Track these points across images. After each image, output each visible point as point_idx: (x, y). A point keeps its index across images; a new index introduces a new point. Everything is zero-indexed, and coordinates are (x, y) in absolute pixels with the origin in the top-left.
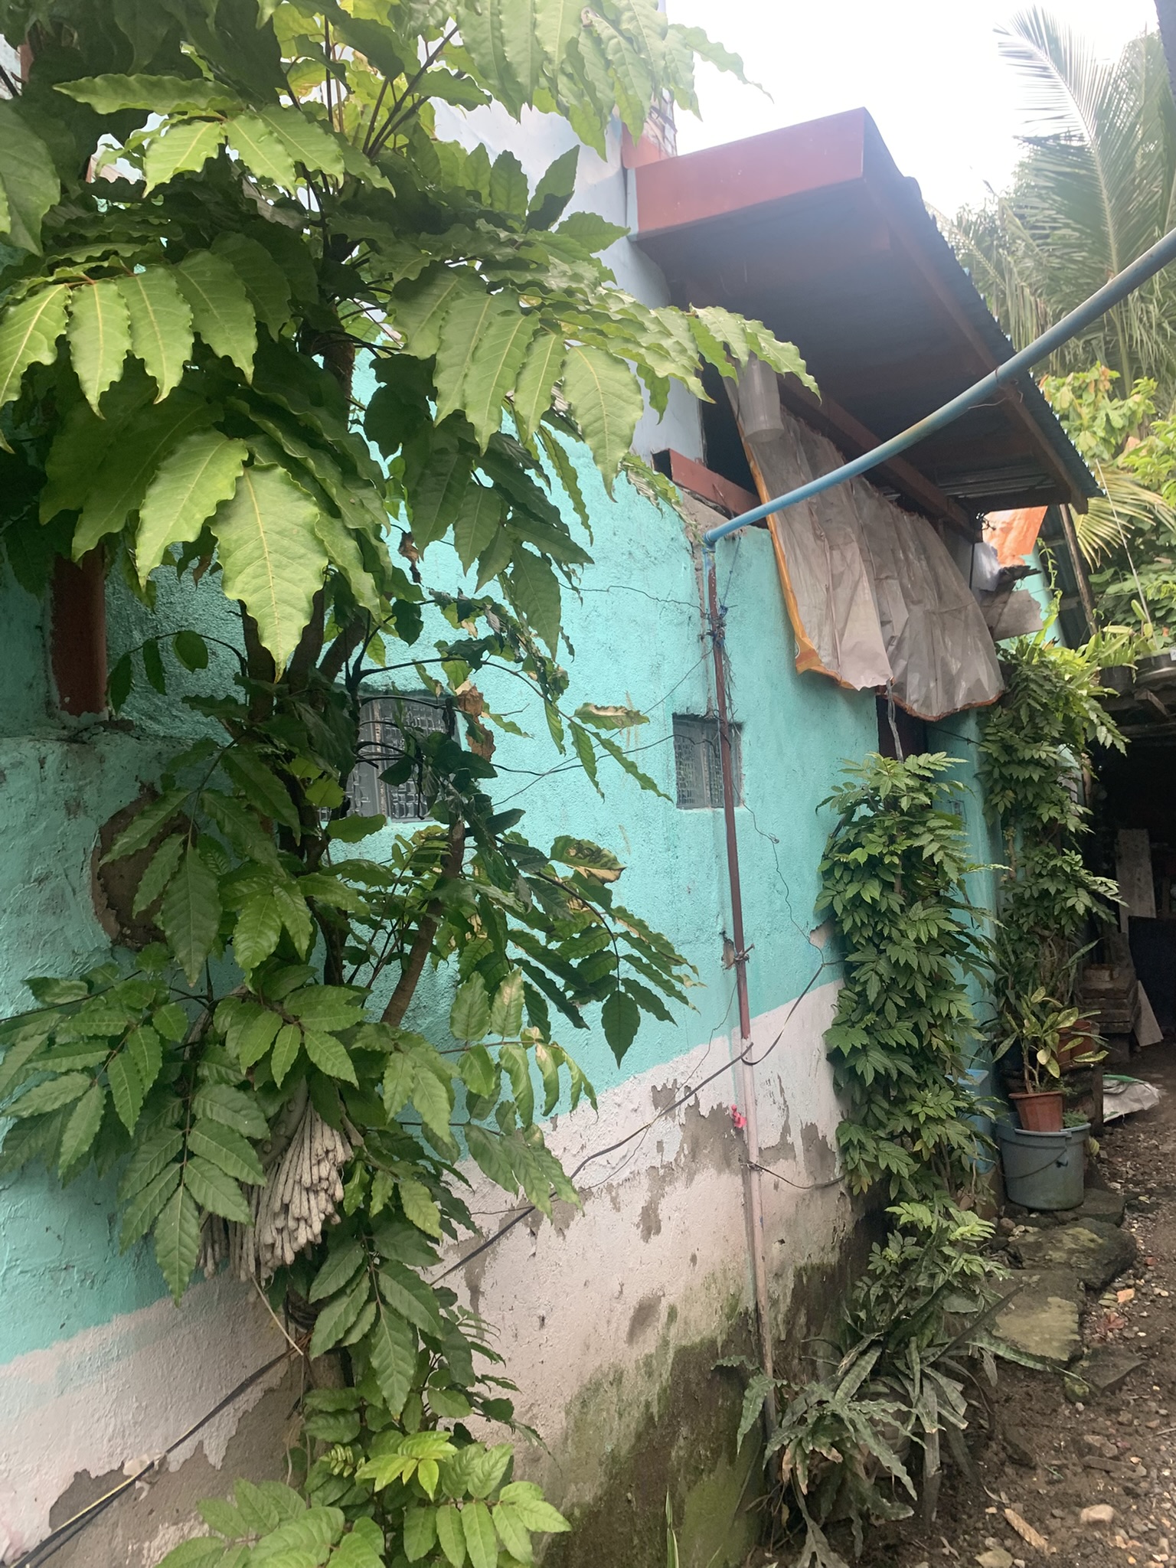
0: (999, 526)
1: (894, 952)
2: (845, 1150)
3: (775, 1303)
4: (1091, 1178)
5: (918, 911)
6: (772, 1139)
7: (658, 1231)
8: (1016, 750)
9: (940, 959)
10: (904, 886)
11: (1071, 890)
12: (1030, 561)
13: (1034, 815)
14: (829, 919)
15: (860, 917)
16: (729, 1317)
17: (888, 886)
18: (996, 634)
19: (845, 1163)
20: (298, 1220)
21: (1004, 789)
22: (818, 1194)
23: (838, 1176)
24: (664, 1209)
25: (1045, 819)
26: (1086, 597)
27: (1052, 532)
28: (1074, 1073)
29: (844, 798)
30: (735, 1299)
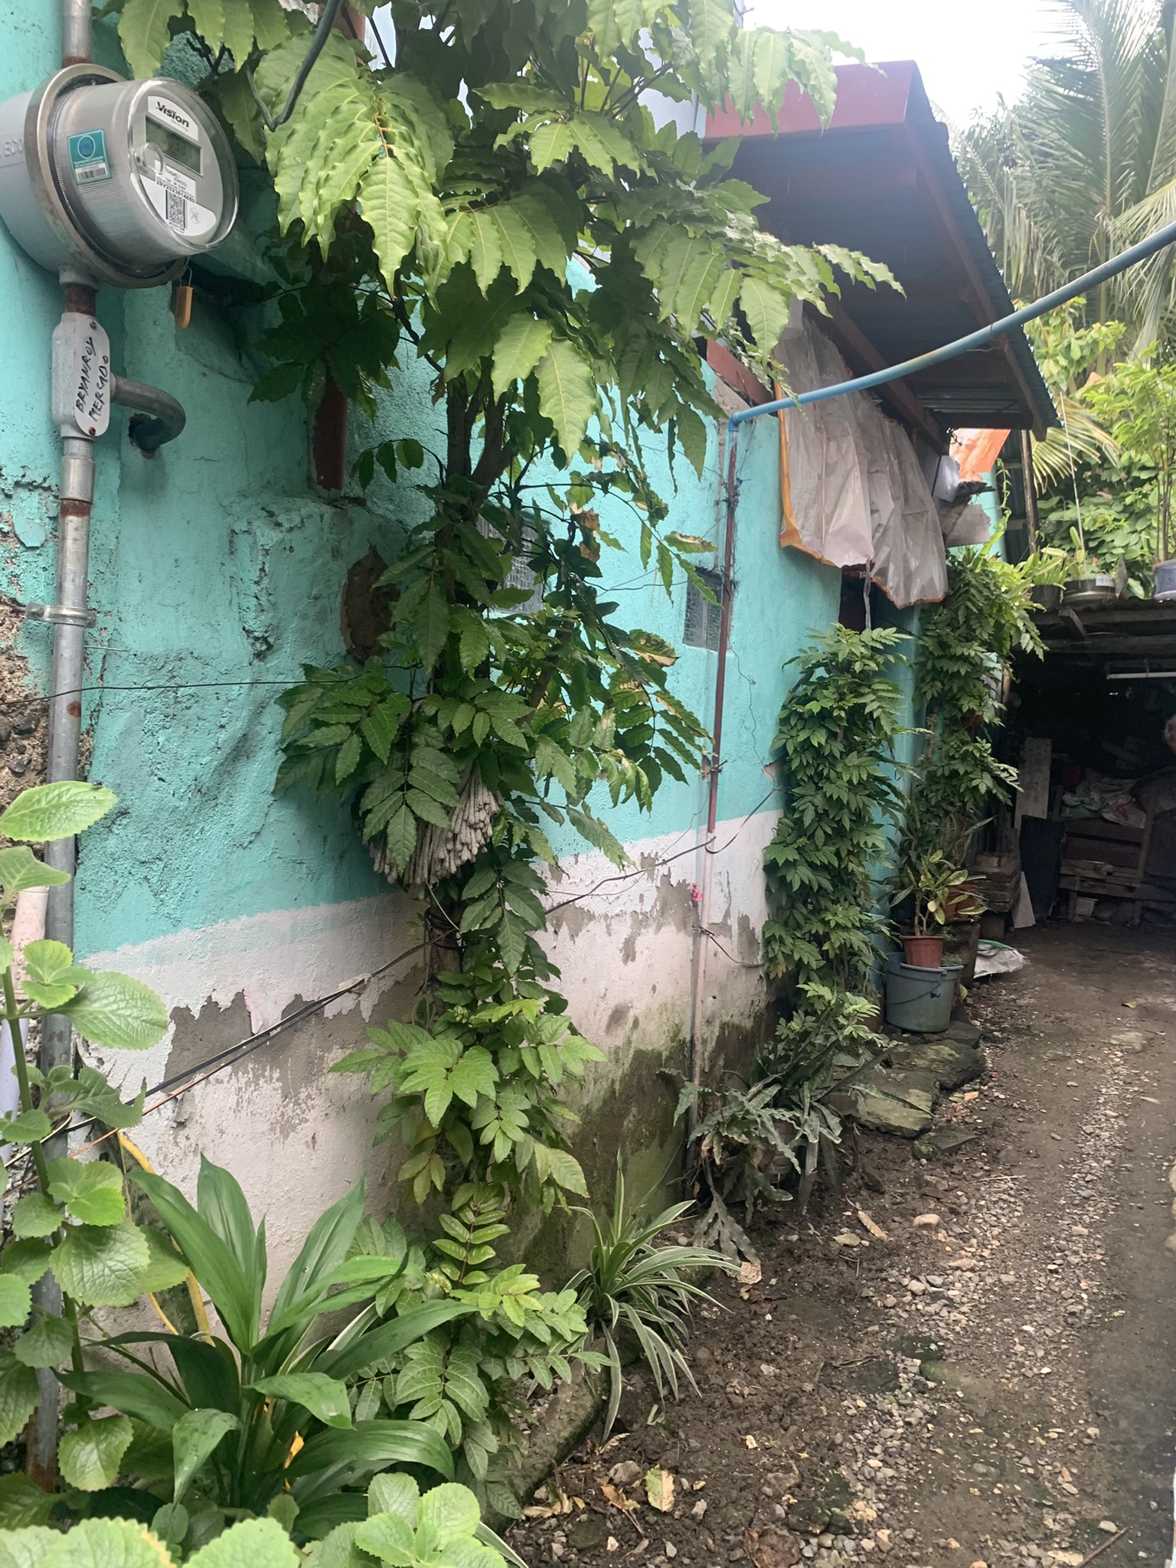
0: (965, 442)
1: (829, 789)
2: (768, 942)
3: (704, 1042)
4: (958, 1012)
5: (853, 759)
6: (717, 918)
7: (633, 960)
8: (950, 647)
9: (866, 799)
10: (845, 737)
11: (978, 772)
12: (987, 479)
13: (955, 706)
14: (781, 758)
15: (807, 758)
16: (672, 1040)
17: (832, 735)
18: (949, 541)
19: (767, 952)
20: (463, 844)
21: (933, 680)
22: (743, 971)
23: (760, 962)
24: (640, 944)
25: (965, 709)
26: (1031, 521)
27: (1011, 454)
28: (957, 924)
29: (807, 661)
30: (677, 1030)
